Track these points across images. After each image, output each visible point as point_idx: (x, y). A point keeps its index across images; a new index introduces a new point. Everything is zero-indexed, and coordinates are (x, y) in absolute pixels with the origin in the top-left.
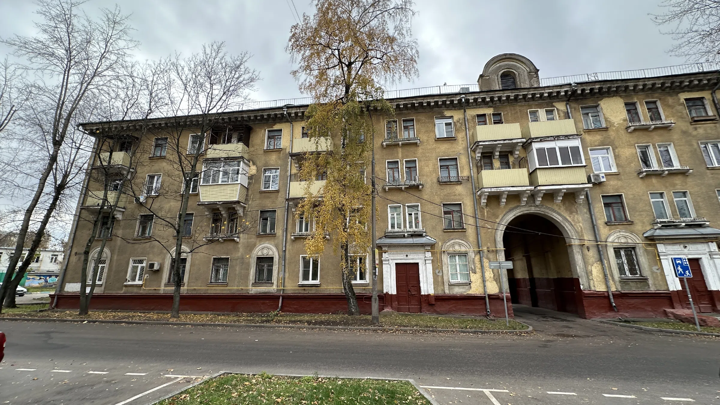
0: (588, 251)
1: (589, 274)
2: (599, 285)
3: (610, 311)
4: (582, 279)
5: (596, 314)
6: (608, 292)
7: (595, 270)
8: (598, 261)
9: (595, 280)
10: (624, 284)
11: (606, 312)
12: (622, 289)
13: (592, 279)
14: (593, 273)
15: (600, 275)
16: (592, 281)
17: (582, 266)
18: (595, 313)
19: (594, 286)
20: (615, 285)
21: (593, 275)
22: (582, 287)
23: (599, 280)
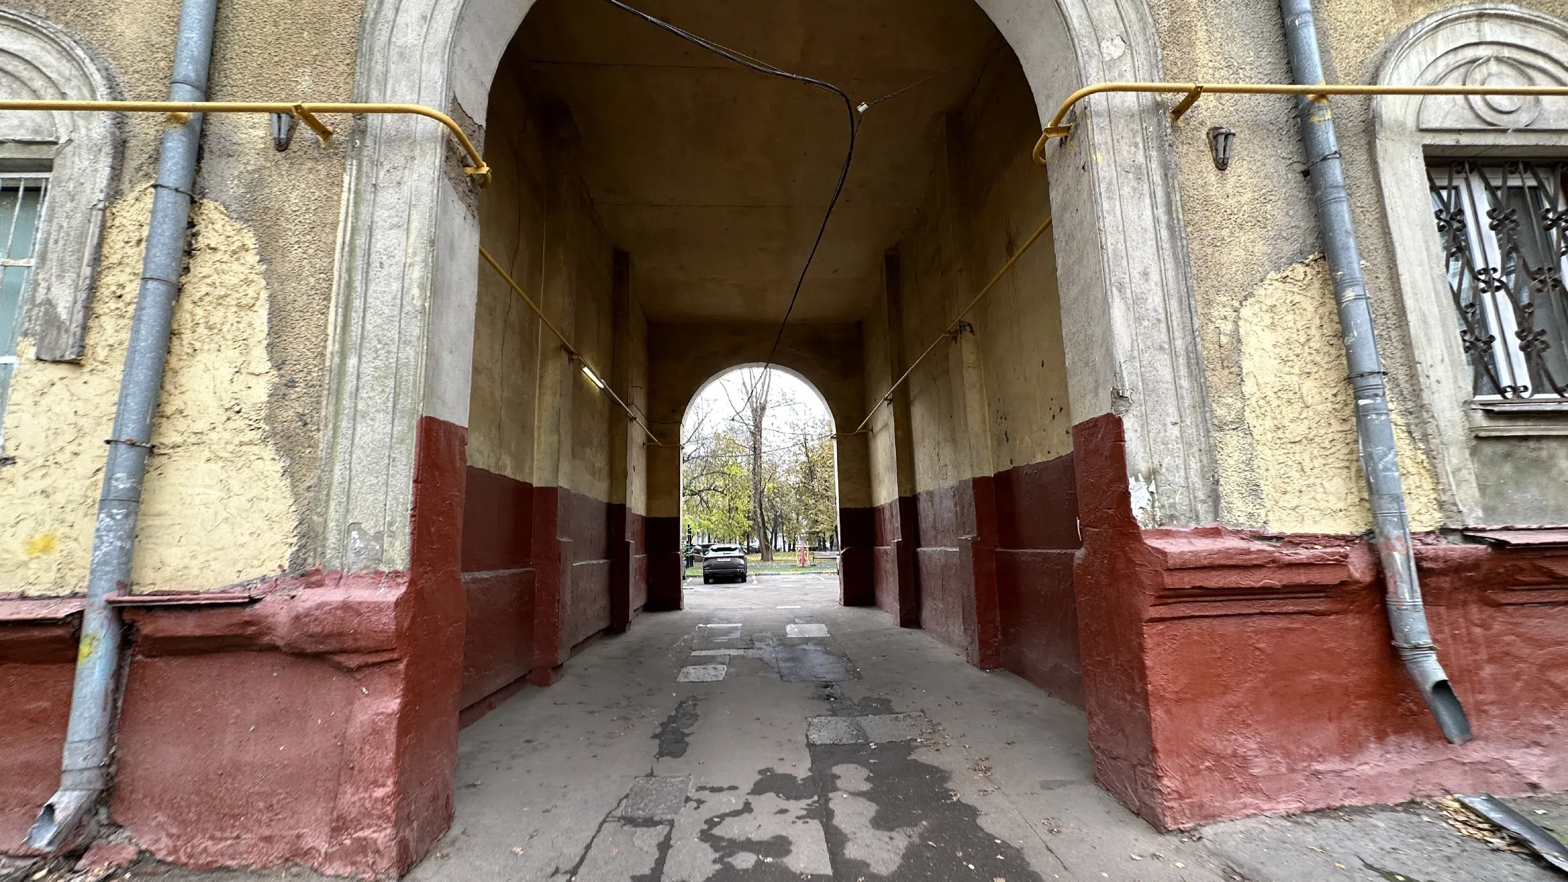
0: (1222, 165)
1: (1217, 378)
2: (1298, 481)
3: (1381, 737)
4: (1145, 424)
5: (1259, 768)
6: (1370, 542)
7: (1268, 338)
8: (1300, 257)
9: (1261, 427)
10: (1507, 469)
11: (1349, 747)
12: (1489, 511)
13: (1239, 423)
14: (1247, 365)
15: (1309, 387)
16: (1232, 443)
17: (1155, 300)
18: (1244, 763)
19: (1254, 490)
20: (1435, 476)
21: (1249, 387)
22: (1139, 498)
23: (1299, 430)
